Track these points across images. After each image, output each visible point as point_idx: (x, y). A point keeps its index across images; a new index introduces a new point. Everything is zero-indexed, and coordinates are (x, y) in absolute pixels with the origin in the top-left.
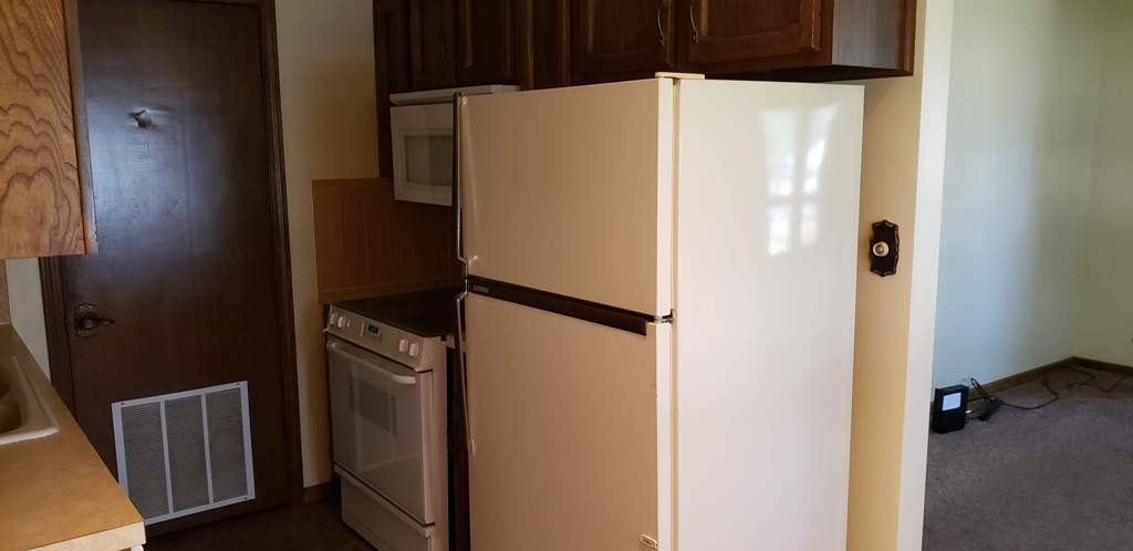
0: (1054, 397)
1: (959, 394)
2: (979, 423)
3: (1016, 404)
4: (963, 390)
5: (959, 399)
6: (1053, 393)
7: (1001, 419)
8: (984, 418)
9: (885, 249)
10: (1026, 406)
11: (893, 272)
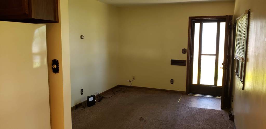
0: (114, 94)
1: (93, 97)
2: (99, 103)
3: (107, 97)
4: (94, 96)
5: (93, 98)
6: (114, 93)
7: (103, 101)
8: (99, 101)
9: (56, 66)
10: (108, 97)
11: (58, 72)
